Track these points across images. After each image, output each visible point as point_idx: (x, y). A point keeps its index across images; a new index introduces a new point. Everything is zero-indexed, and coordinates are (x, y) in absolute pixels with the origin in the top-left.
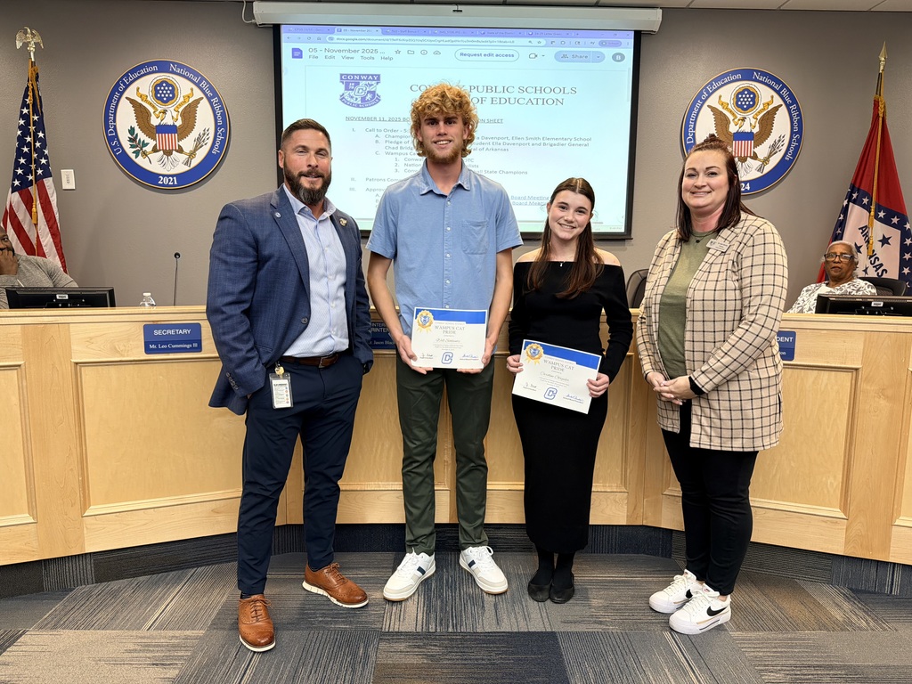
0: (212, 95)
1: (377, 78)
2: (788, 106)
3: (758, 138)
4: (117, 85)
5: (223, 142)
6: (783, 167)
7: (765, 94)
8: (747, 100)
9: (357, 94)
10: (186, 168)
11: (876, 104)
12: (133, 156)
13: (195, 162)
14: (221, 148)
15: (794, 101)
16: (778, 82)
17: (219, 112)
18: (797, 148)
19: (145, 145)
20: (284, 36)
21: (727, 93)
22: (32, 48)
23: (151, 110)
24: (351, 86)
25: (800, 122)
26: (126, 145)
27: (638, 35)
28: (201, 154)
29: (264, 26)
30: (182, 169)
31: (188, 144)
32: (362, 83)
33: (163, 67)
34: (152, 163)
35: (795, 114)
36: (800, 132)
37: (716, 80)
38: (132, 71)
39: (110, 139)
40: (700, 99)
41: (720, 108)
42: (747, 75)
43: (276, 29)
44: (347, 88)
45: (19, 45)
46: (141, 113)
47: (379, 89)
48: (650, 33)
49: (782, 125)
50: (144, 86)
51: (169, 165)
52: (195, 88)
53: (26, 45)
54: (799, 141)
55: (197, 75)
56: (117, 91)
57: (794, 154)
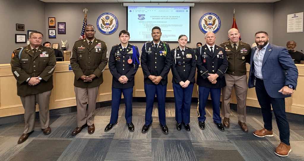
0: (116, 18)
1: (145, 15)
2: (218, 19)
3: (213, 25)
4: (99, 17)
5: (117, 26)
6: (218, 29)
7: (214, 17)
8: (210, 18)
9: (141, 18)
10: (111, 31)
11: (234, 19)
12: (101, 29)
13: (112, 30)
14: (117, 27)
15: (219, 18)
16: (216, 15)
17: (117, 21)
18: (220, 26)
19: (103, 27)
20: (128, 8)
21: (207, 17)
22: (86, 11)
23: (105, 21)
24: (140, 16)
25: (220, 21)
26: (100, 27)
27: (190, 7)
28: (113, 28)
29: (125, 7)
30: (110, 31)
31: (111, 26)
32: (142, 16)
33: (107, 14)
34: (104, 30)
35: (219, 20)
36: (220, 23)
37: (205, 15)
38: (102, 14)
39: (98, 26)
40: (202, 18)
41: (205, 19)
42: (210, 14)
43: (127, 7)
44: (139, 17)
45: (84, 11)
46: (103, 21)
47: (145, 17)
48: (192, 7)
49: (217, 22)
50: (104, 17)
51: (108, 30)
52: (113, 17)
53: (85, 11)
54: (220, 25)
55: (113, 15)
56: (99, 18)
57: (219, 27)
